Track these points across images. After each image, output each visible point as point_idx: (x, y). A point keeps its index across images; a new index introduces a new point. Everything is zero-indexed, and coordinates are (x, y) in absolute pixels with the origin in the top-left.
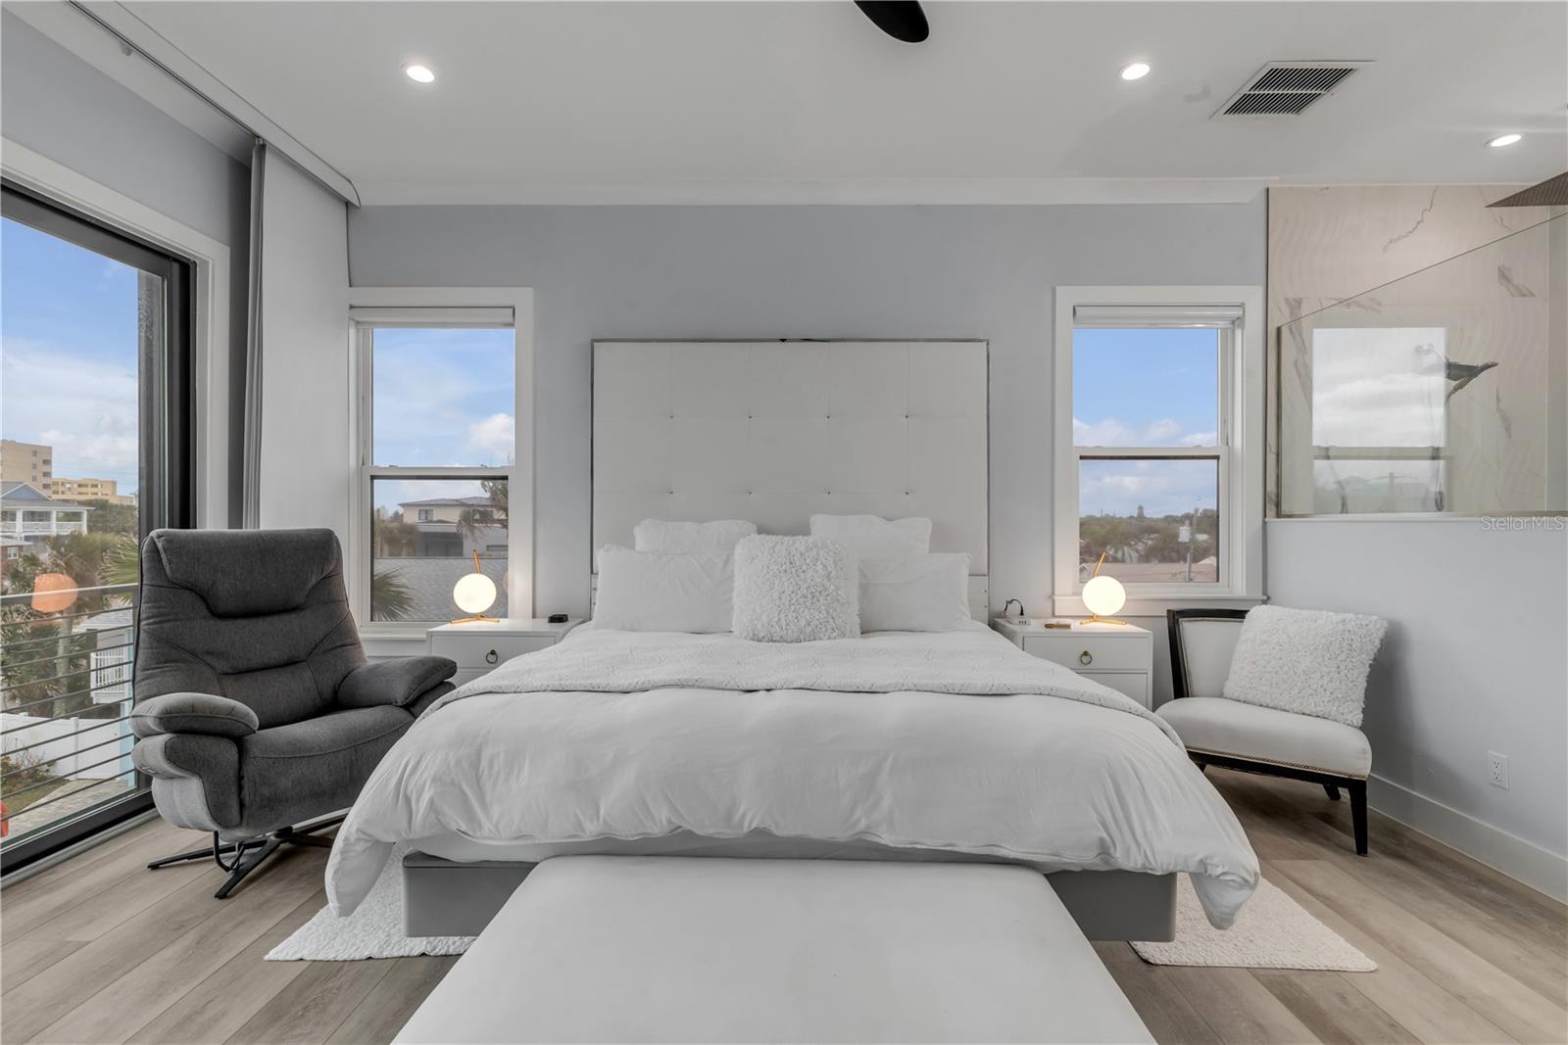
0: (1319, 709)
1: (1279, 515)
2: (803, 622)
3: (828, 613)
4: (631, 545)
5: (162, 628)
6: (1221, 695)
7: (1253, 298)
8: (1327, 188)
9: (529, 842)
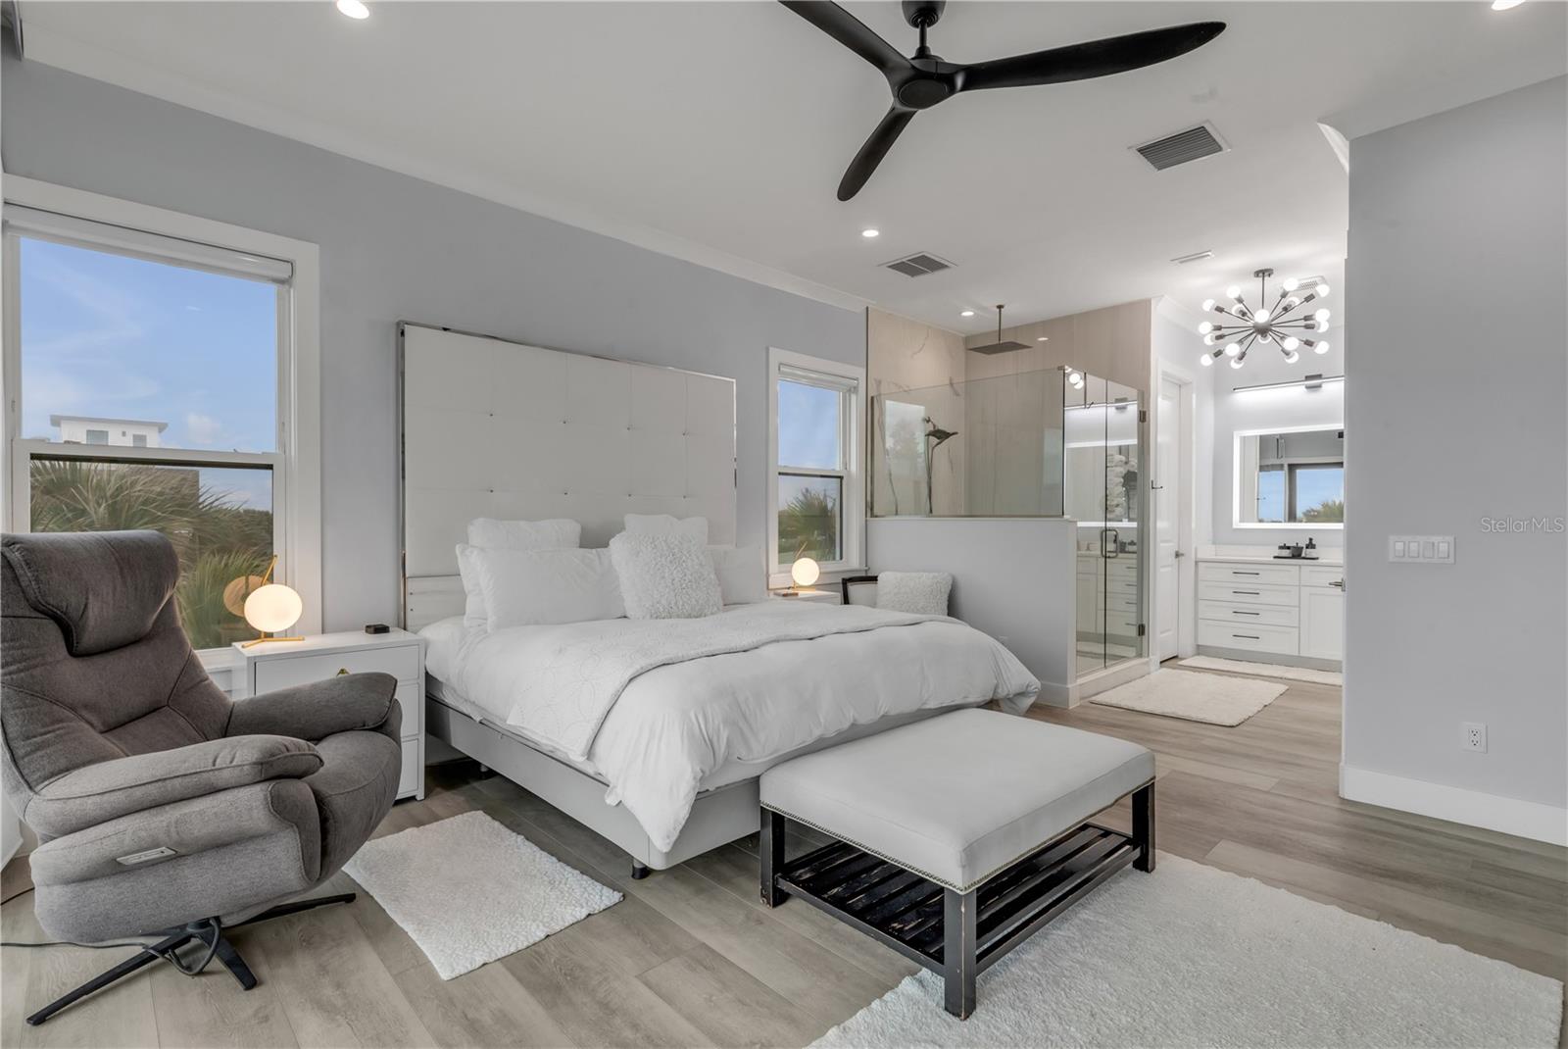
1: (872, 516)
5: (12, 679)
7: (860, 372)
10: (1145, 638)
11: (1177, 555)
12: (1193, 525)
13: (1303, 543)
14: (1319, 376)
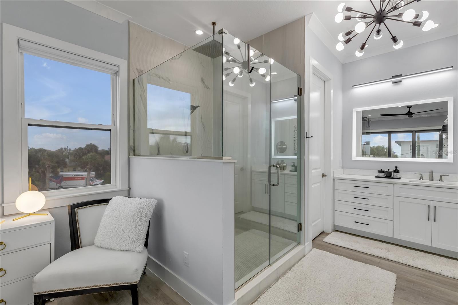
0: (126, 248)
1: (134, 155)
6: (94, 244)
7: (123, 65)
8: (152, 31)
10: (302, 232)
11: (323, 176)
12: (332, 158)
13: (392, 170)
14: (400, 76)
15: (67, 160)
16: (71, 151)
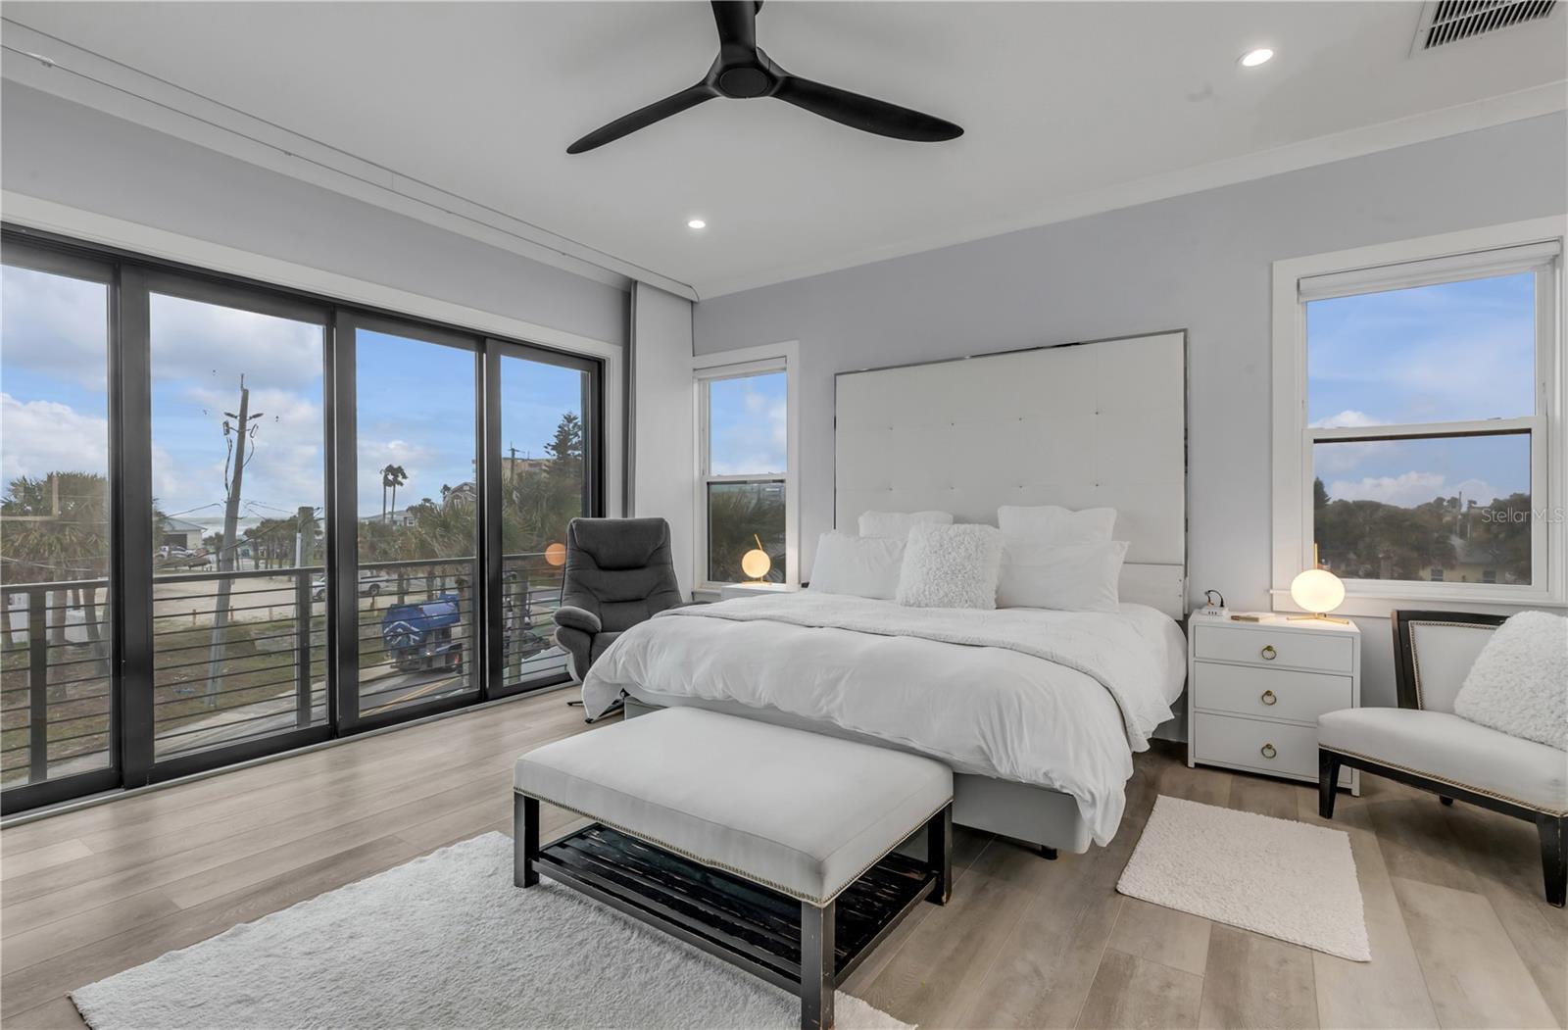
2: (942, 593)
3: (963, 587)
4: (857, 532)
6: (1451, 712)
9: (665, 693)
15: (1456, 542)
16: (1472, 511)
